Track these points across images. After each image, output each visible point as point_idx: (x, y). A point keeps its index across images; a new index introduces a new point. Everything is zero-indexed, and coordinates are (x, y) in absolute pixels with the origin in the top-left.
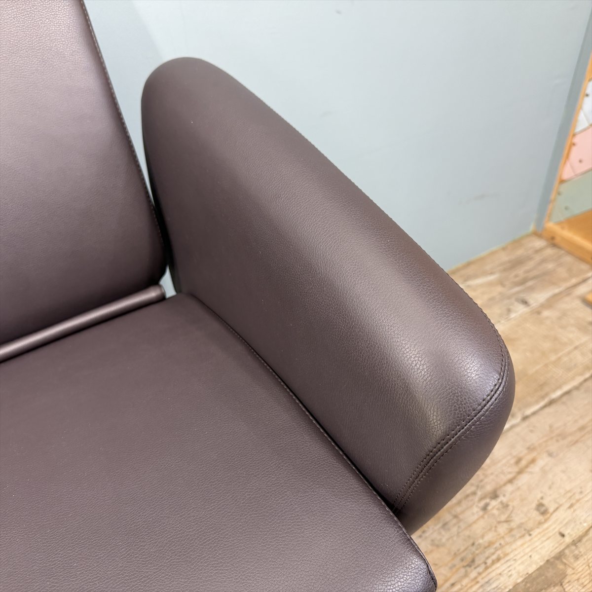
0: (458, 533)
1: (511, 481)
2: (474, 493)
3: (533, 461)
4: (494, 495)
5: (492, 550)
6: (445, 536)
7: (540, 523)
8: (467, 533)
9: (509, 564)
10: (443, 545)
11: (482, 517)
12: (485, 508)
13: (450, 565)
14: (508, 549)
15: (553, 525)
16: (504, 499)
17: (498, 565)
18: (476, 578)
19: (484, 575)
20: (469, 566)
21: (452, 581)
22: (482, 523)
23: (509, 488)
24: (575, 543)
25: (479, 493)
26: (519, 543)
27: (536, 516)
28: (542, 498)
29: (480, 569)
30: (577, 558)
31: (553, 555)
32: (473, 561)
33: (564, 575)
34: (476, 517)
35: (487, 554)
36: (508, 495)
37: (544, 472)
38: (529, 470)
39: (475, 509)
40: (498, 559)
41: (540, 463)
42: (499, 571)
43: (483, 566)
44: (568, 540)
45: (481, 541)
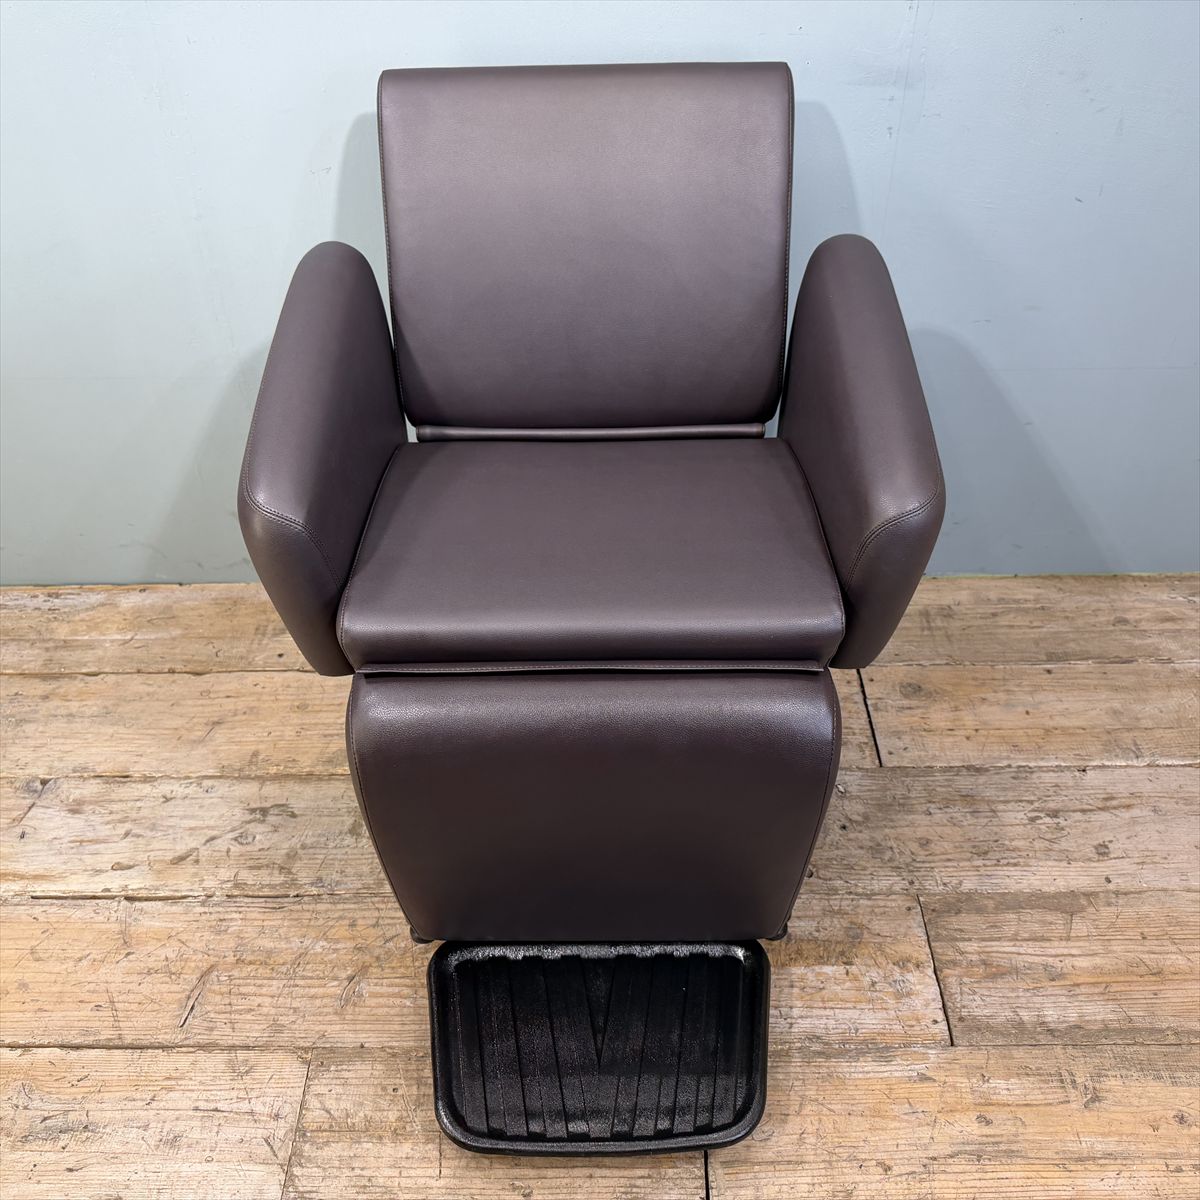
0: (986, 825)
1: (1083, 811)
2: (1031, 802)
3: (1128, 807)
4: (1054, 814)
5: (1014, 855)
6: (970, 820)
7: (1090, 860)
8: (995, 829)
9: (1025, 873)
10: (961, 827)
11: (1024, 825)
12: (1033, 820)
13: (957, 844)
14: (1033, 862)
15: (1104, 868)
16: (1063, 823)
17: (1012, 869)
18: (979, 867)
19: (989, 868)
20: (978, 855)
21: (949, 857)
22: (1020, 829)
23: (1078, 816)
24: (1117, 893)
25: (1036, 805)
26: (1050, 863)
27: (1090, 852)
28: (1111, 842)
29: (988, 863)
30: (1109, 904)
31: (1083, 890)
32: (986, 853)
33: (1082, 909)
34: (1018, 822)
35: (1005, 855)
36: (1069, 822)
37: (1134, 821)
38: (1117, 812)
39: (1021, 815)
40: (1015, 865)
41: (1135, 812)
42: (1008, 873)
43: (995, 862)
44: (1111, 887)
45: (1007, 842)
